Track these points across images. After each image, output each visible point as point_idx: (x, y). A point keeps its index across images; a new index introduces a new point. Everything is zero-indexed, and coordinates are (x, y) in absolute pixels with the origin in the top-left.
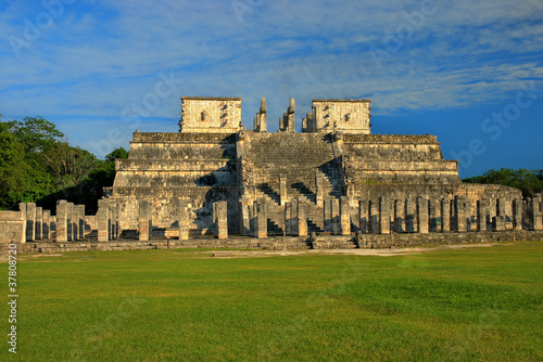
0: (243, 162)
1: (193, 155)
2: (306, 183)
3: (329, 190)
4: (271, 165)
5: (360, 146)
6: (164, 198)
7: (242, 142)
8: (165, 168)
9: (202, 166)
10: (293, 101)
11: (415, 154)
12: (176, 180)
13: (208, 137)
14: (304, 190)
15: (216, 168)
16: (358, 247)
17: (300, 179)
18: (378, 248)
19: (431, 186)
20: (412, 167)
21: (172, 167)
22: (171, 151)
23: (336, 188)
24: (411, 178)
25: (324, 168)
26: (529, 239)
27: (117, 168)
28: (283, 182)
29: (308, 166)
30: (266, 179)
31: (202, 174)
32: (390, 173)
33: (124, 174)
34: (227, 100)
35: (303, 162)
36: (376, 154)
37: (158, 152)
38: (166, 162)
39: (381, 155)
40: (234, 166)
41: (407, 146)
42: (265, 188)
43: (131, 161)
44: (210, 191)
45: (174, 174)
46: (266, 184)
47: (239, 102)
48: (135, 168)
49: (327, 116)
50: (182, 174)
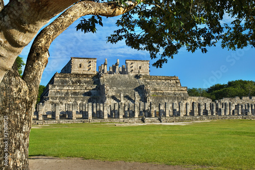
0: (105, 87)
1: (81, 83)
2: (130, 96)
3: (139, 99)
4: (115, 88)
5: (149, 81)
6: (71, 101)
7: (102, 78)
8: (70, 88)
9: (86, 88)
10: (118, 60)
11: (170, 84)
12: (75, 93)
13: (87, 75)
14: (130, 99)
15: (91, 89)
16: (161, 122)
17: (127, 94)
18: (169, 122)
19: (178, 97)
20: (170, 89)
21: (73, 88)
22: (72, 81)
23: (142, 98)
24: (169, 94)
25: (136, 89)
26: (222, 119)
27: (50, 88)
28: (122, 95)
29: (130, 89)
30: (114, 94)
31: (86, 91)
32: (161, 92)
33: (53, 91)
34: (91, 59)
35: (127, 87)
36: (155, 84)
37: (66, 82)
38: (71, 86)
39: (157, 84)
40: (99, 88)
41: (167, 81)
42: (113, 97)
43: (55, 85)
44: (90, 99)
45: (74, 91)
46: (114, 96)
47: (96, 60)
48: (58, 88)
49: (132, 67)
50: (77, 91)
